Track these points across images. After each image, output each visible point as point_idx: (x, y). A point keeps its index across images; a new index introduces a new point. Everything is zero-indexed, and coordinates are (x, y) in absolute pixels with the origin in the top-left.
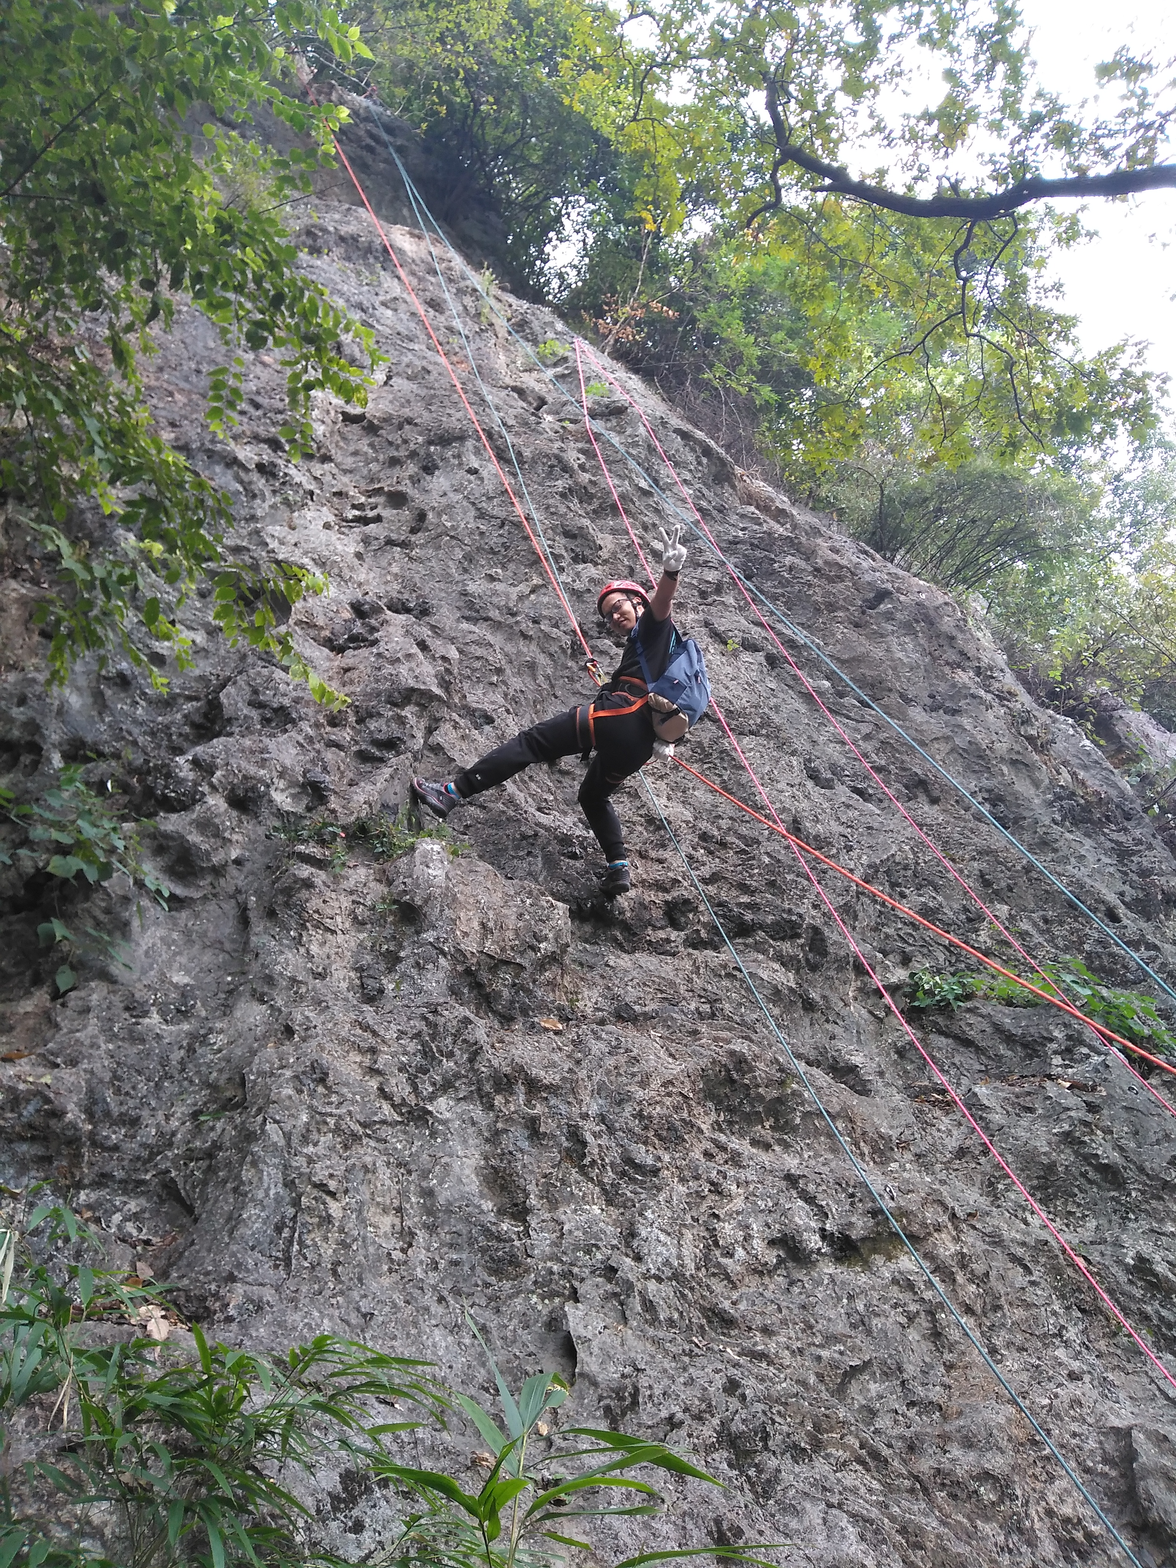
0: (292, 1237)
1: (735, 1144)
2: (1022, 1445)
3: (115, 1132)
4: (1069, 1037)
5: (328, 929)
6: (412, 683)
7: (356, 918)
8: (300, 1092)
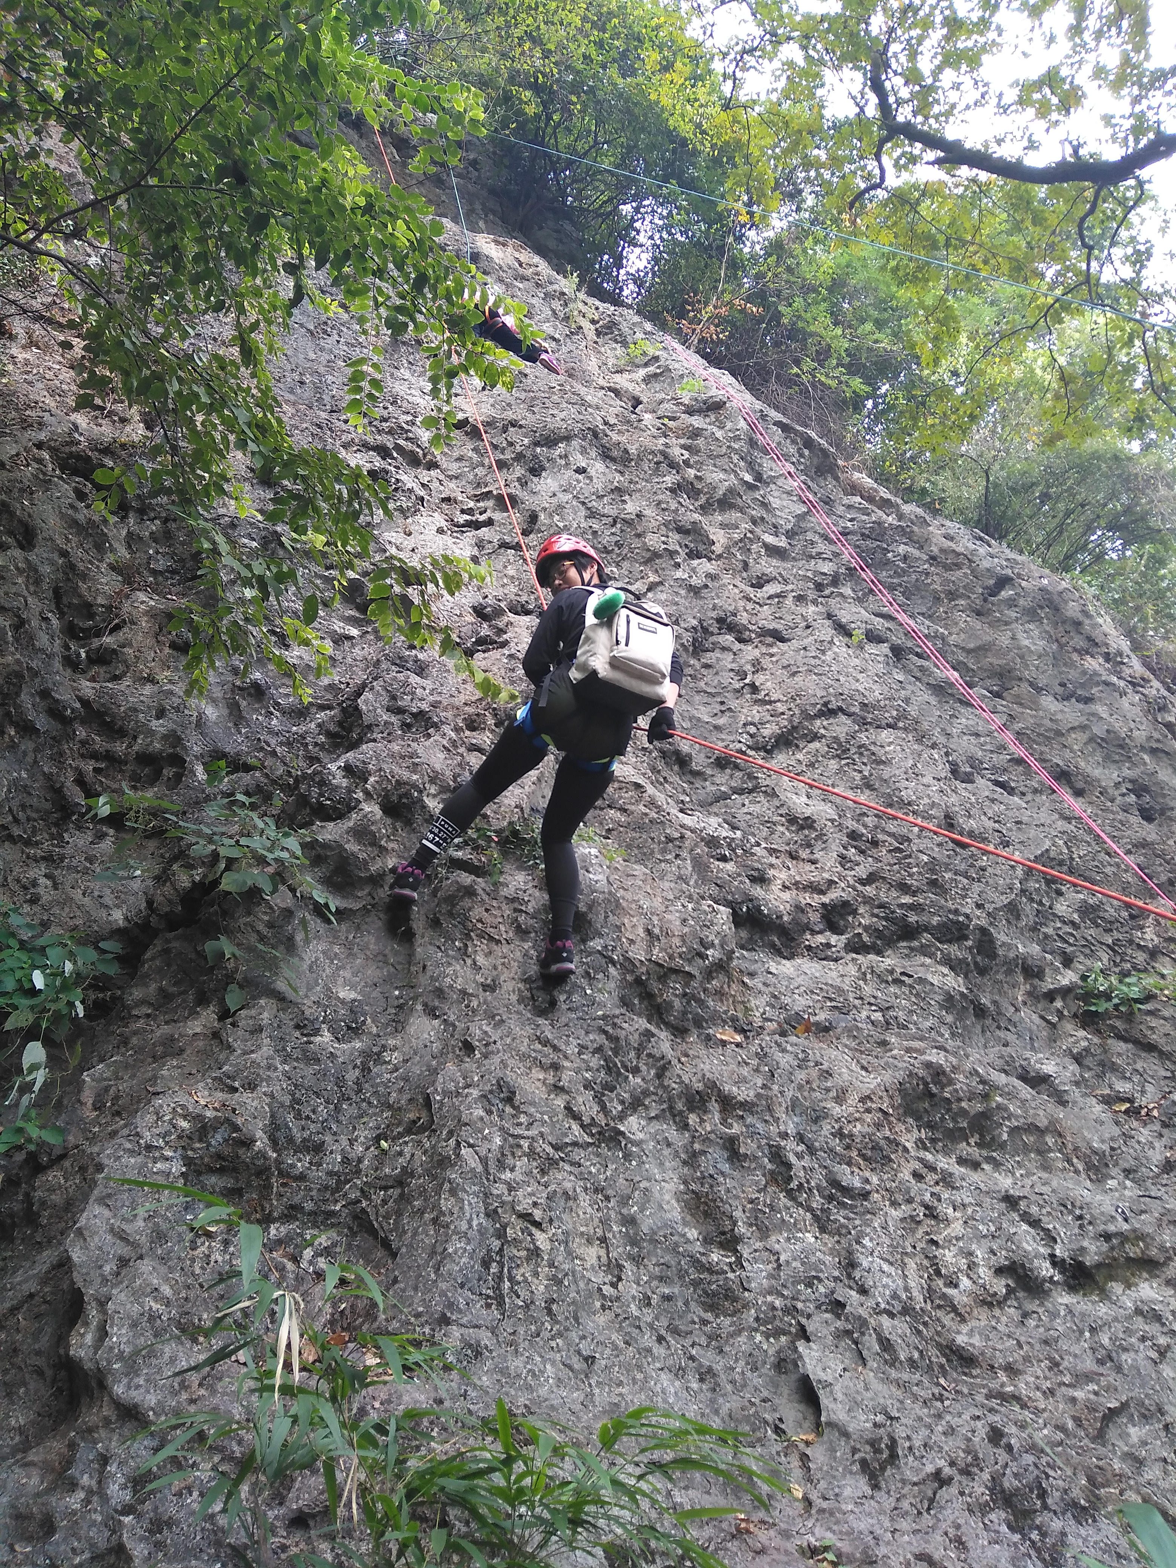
0: (501, 1272)
1: (946, 1163)
3: (300, 1160)
5: (491, 939)
7: (519, 927)
8: (489, 1112)
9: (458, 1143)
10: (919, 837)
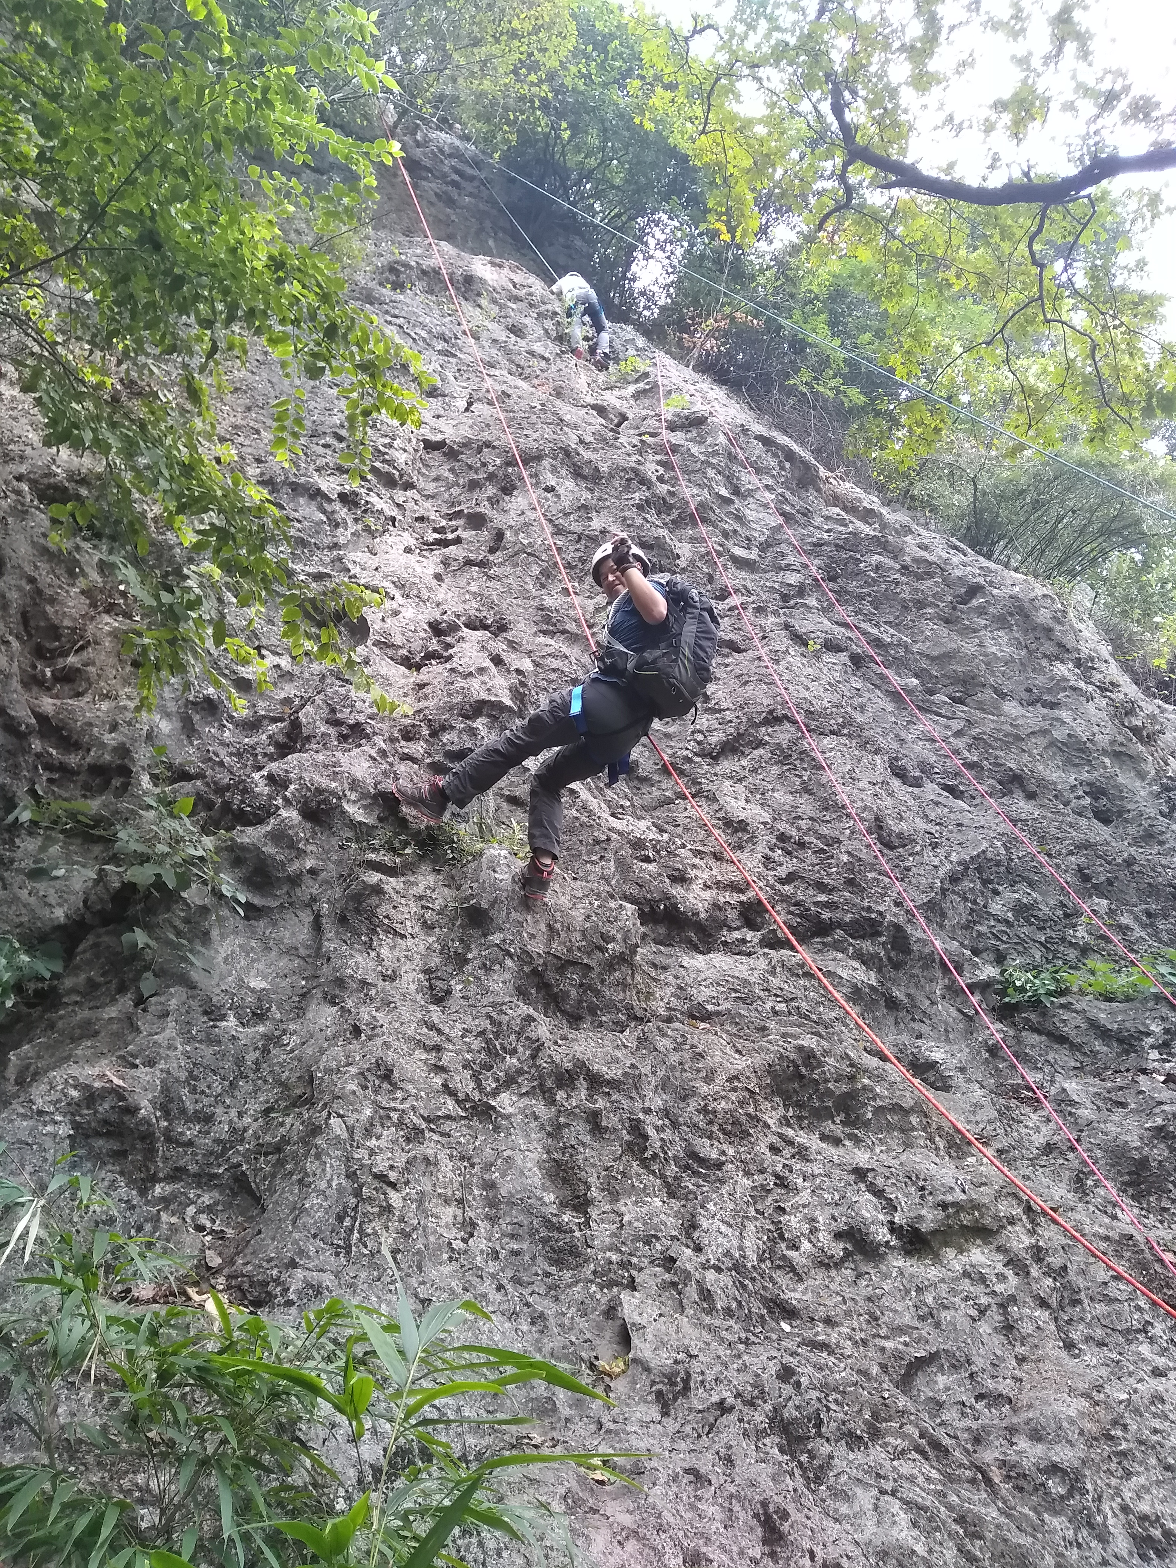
0: (353, 1226)
1: (802, 1138)
2: (1096, 1439)
3: (190, 1129)
4: (1167, 1031)
5: (397, 933)
6: (484, 696)
7: (425, 922)
8: (364, 1088)
9: (329, 1114)
10: (849, 839)
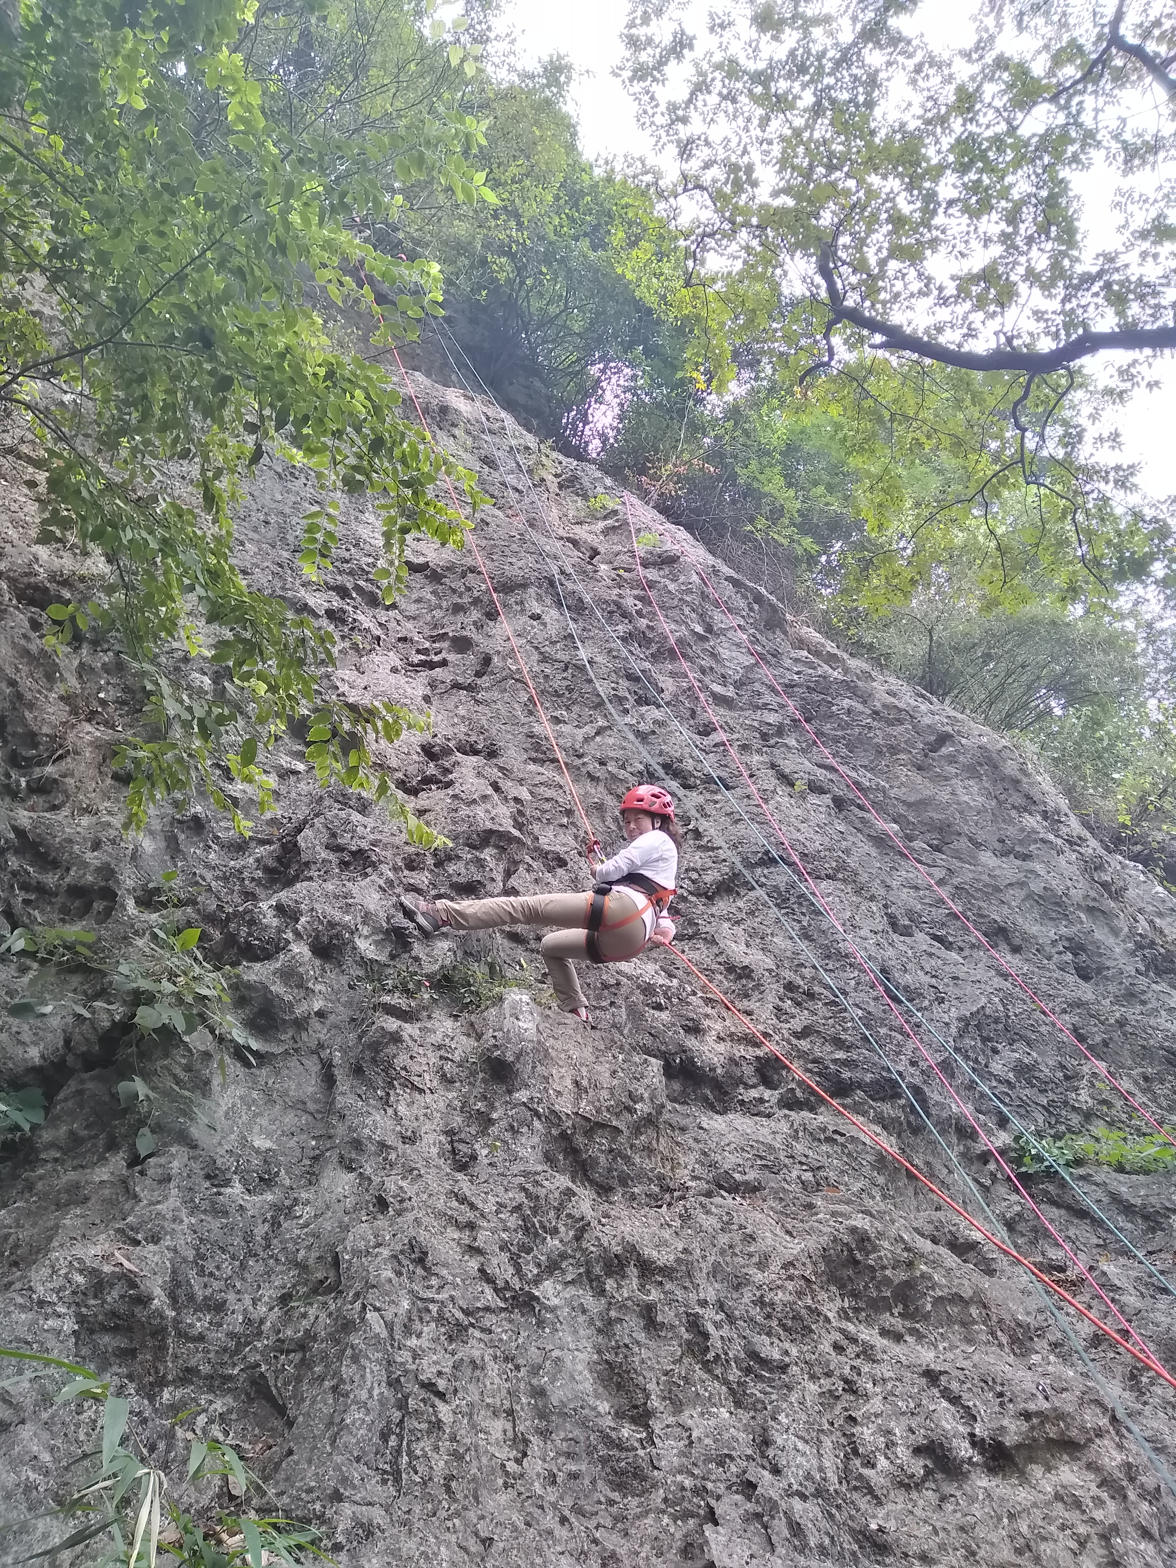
0: (400, 1445)
1: (864, 1334)
3: (199, 1319)
5: (415, 1087)
6: (489, 825)
7: (444, 1075)
8: (399, 1274)
9: (364, 1307)
